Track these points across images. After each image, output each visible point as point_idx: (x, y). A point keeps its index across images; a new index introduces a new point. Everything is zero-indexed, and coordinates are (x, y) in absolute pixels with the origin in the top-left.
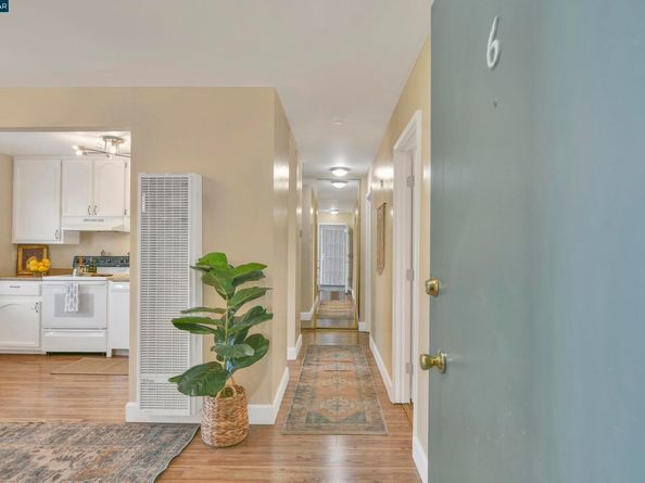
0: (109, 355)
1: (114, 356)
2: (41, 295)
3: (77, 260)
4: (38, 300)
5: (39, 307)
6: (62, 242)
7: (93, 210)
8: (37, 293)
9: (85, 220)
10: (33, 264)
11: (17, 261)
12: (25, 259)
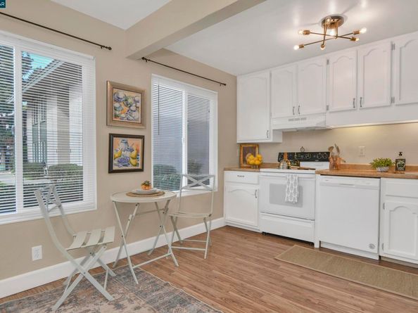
0: (317, 246)
1: (321, 248)
2: (258, 184)
3: (281, 156)
4: (257, 187)
5: (256, 194)
6: (271, 140)
7: (296, 109)
8: (256, 182)
9: (290, 120)
10: (251, 159)
11: (240, 156)
12: (245, 155)
